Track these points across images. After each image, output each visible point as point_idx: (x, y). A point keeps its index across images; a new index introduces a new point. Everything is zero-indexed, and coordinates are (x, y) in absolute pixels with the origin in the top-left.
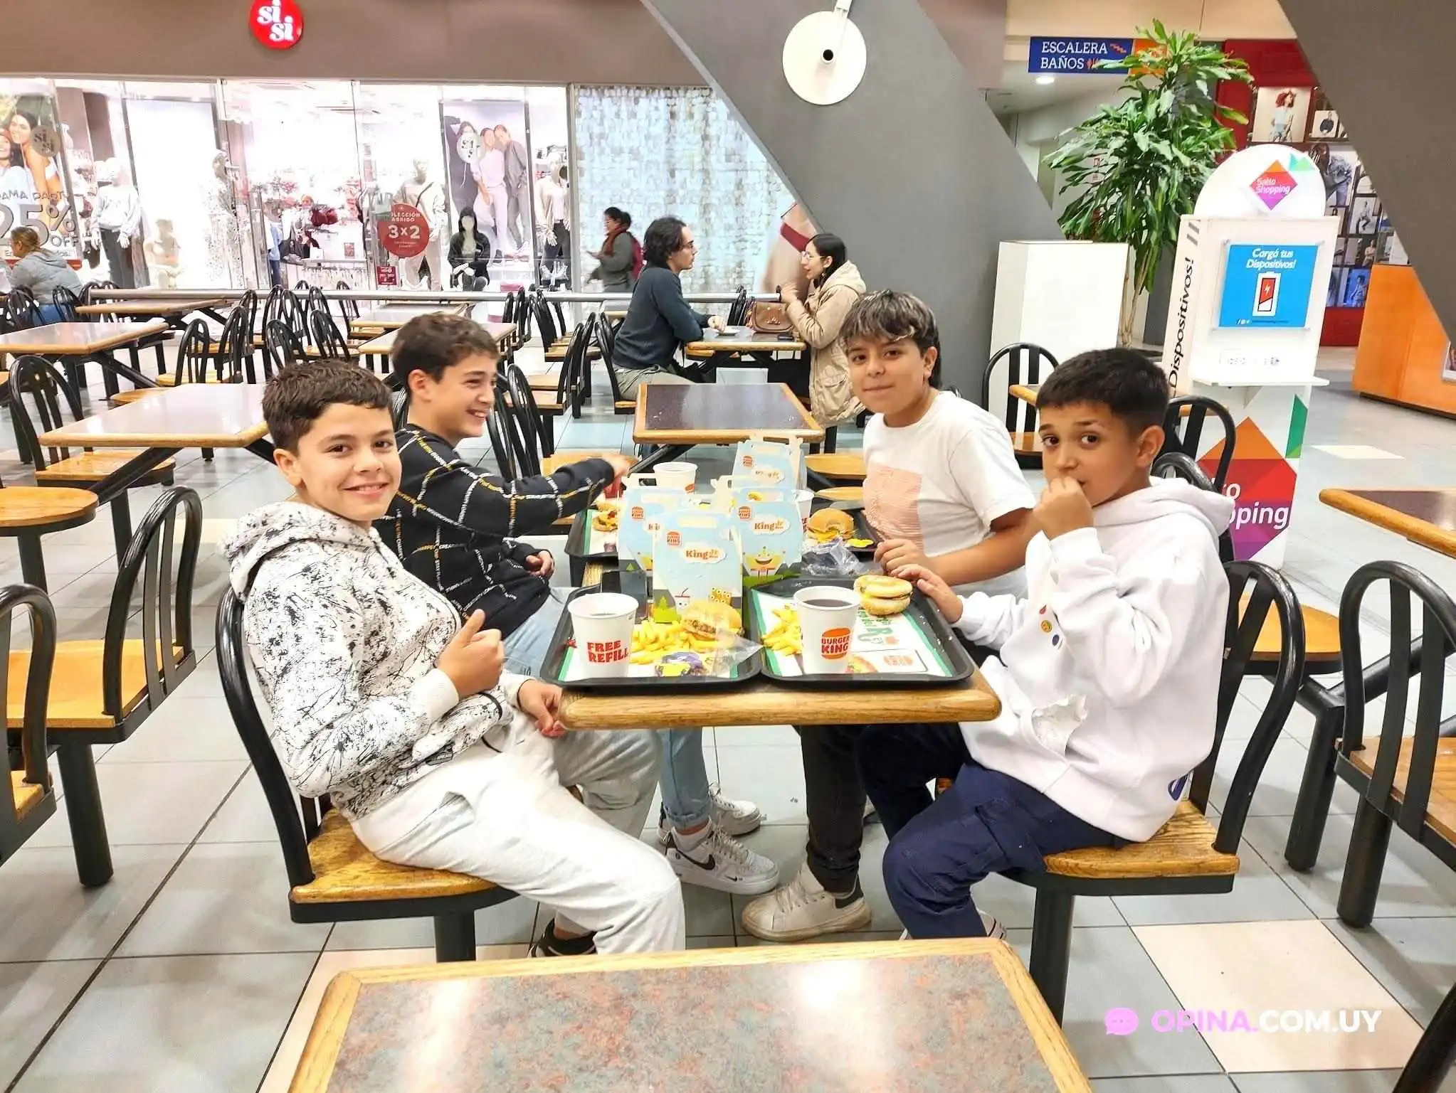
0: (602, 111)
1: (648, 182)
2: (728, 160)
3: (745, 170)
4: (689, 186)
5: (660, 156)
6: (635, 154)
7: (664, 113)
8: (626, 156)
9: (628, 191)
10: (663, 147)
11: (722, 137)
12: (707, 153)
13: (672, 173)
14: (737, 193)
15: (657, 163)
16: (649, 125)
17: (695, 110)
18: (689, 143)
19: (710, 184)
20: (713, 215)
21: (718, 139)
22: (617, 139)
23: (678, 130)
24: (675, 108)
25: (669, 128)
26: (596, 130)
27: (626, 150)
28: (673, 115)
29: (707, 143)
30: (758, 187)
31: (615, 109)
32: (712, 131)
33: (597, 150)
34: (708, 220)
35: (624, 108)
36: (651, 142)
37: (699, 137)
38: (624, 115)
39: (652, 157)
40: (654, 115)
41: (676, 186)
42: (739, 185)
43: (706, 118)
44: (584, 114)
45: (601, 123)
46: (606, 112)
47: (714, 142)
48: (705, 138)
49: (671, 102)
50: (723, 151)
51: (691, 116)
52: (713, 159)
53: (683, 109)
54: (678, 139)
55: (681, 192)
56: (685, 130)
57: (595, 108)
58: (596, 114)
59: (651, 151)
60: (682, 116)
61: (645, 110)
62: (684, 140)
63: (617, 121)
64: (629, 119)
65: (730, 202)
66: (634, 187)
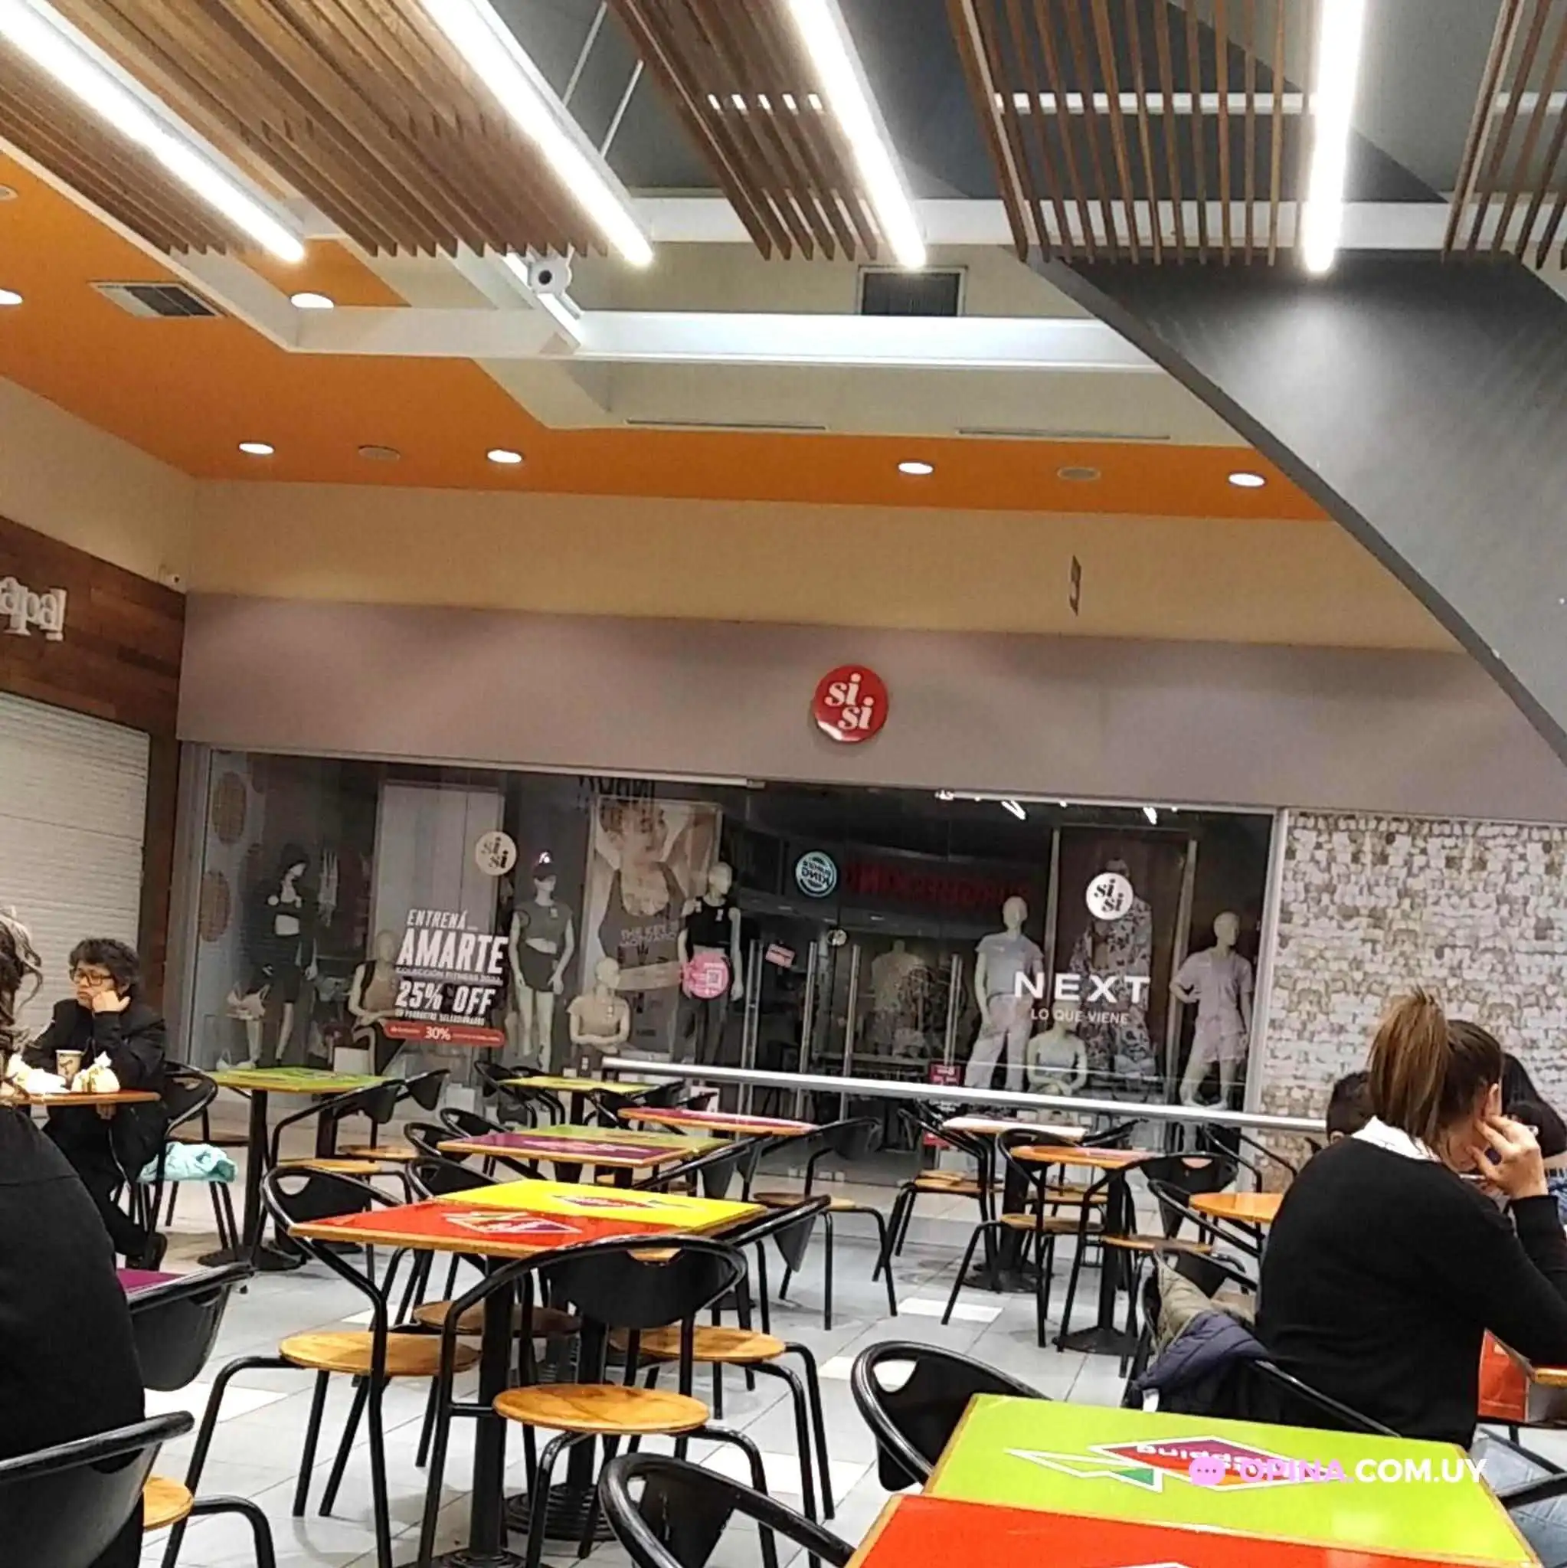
0: (1330, 851)
1: (1394, 963)
2: (1538, 938)
4: (1470, 976)
5: (1421, 923)
6: (1377, 918)
7: (1436, 860)
8: (1364, 921)
9: (1358, 976)
10: (1428, 910)
11: (1533, 901)
12: (1505, 924)
13: (1439, 951)
14: (1550, 990)
15: (1414, 934)
16: (1410, 874)
17: (1490, 856)
18: (1473, 906)
19: (1506, 974)
20: (1504, 1022)
21: (1526, 903)
22: (1349, 894)
23: (1457, 884)
24: (1456, 853)
25: (1441, 882)
26: (1317, 878)
27: (1364, 912)
28: (1451, 863)
29: (1505, 908)
31: (1352, 848)
32: (1517, 890)
33: (1314, 909)
35: (1367, 848)
36: (1406, 903)
37: (1490, 897)
38: (1367, 859)
39: (1412, 925)
40: (1419, 860)
41: (1447, 974)
42: (1555, 977)
43: (1507, 869)
44: (1299, 854)
45: (1328, 869)
46: (1338, 848)
47: (1517, 907)
48: (1503, 899)
49: (1450, 842)
50: (1533, 921)
51: (1482, 864)
52: (1513, 933)
53: (1468, 854)
54: (1455, 899)
55: (1455, 984)
56: (1467, 888)
57: (1319, 846)
58: (1321, 855)
59: (1405, 916)
60: (1467, 864)
61: (1403, 853)
62: (1466, 901)
63: (1353, 867)
64: (1374, 864)
65: (1537, 1004)
66: (1369, 968)
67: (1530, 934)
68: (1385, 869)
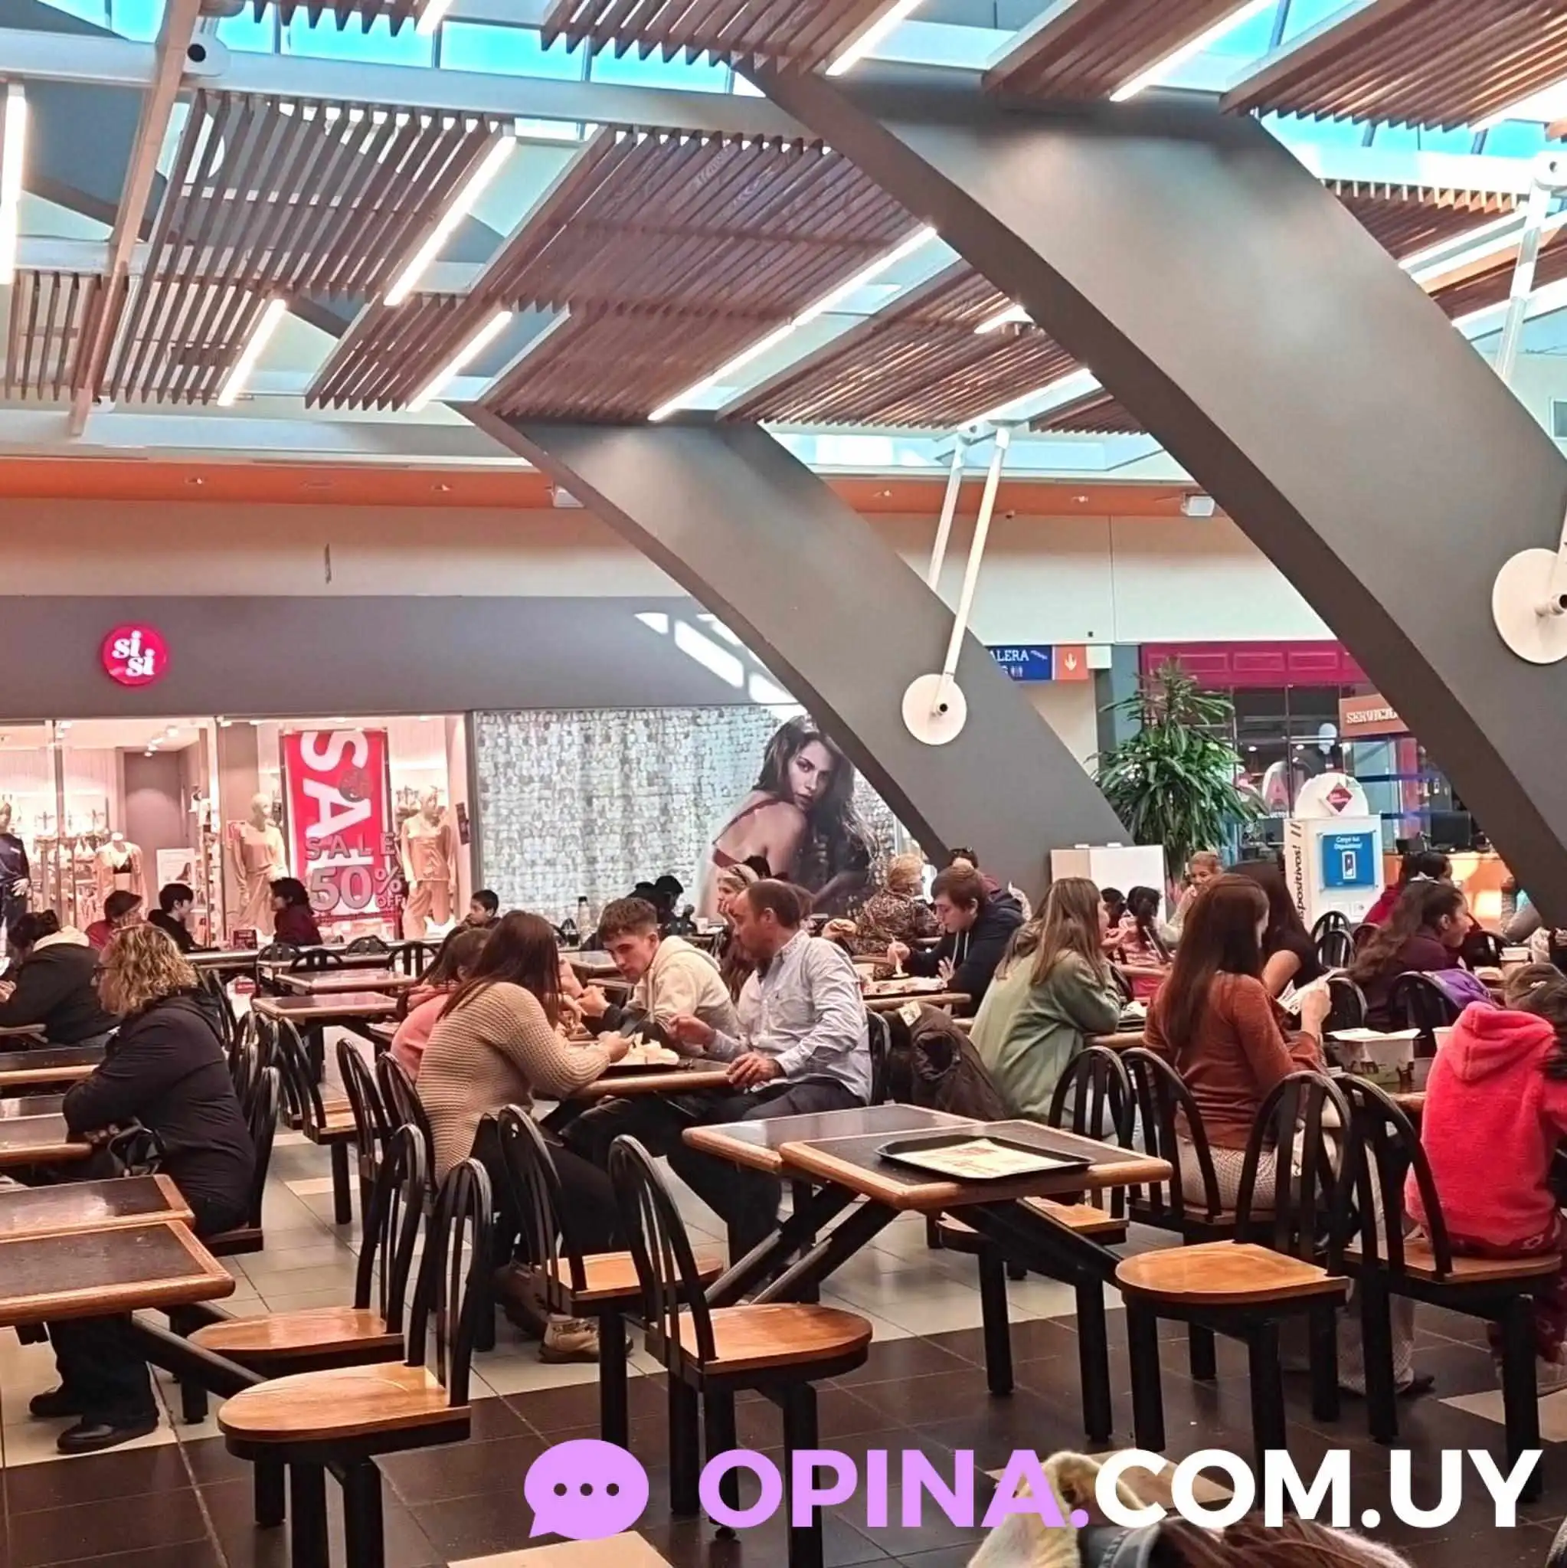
0: (508, 738)
1: (562, 812)
2: (650, 785)
3: (670, 793)
4: (609, 815)
5: (574, 783)
6: (546, 782)
7: (578, 738)
8: (536, 785)
9: (538, 824)
10: (578, 773)
11: (643, 760)
12: (627, 777)
13: (589, 801)
14: (662, 820)
15: (572, 791)
16: (562, 749)
17: (612, 733)
18: (606, 768)
19: (632, 811)
20: (636, 844)
21: (639, 763)
22: (525, 767)
23: (594, 754)
24: (590, 732)
25: (583, 753)
26: (502, 759)
27: (536, 779)
28: (588, 739)
29: (627, 767)
30: (686, 812)
31: (522, 735)
32: (633, 754)
33: (503, 781)
34: (632, 852)
35: (532, 734)
36: (563, 770)
37: (616, 760)
38: (533, 742)
39: (569, 785)
40: (567, 739)
41: (595, 815)
42: (664, 810)
43: (624, 740)
44: (488, 743)
45: (508, 752)
46: (513, 736)
47: (634, 765)
48: (624, 761)
49: (585, 725)
50: (645, 774)
51: (608, 739)
52: (634, 783)
53: (598, 732)
54: (594, 764)
55: (600, 822)
56: (601, 756)
57: (500, 735)
58: (501, 741)
59: (563, 778)
60: (598, 739)
61: (556, 735)
62: (601, 765)
63: (524, 748)
64: (539, 745)
65: (655, 829)
66: (546, 818)
67: (645, 782)
68: (545, 748)
